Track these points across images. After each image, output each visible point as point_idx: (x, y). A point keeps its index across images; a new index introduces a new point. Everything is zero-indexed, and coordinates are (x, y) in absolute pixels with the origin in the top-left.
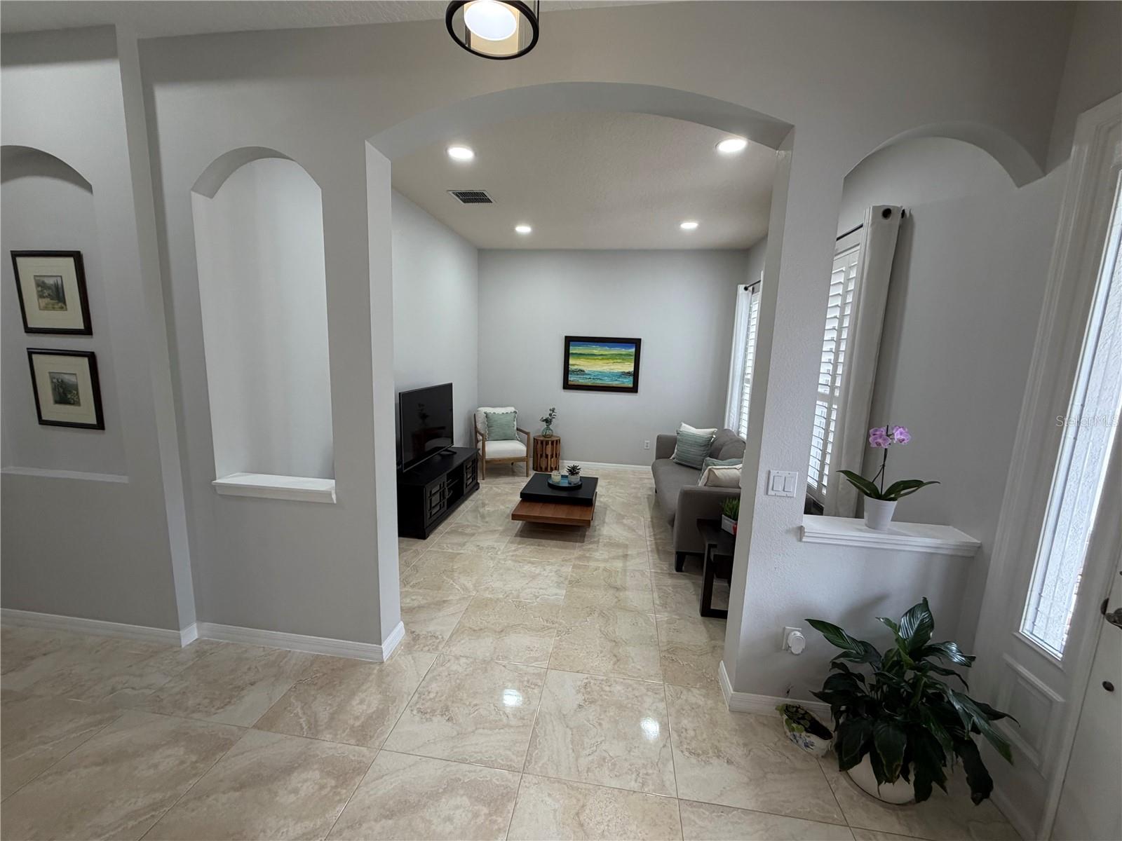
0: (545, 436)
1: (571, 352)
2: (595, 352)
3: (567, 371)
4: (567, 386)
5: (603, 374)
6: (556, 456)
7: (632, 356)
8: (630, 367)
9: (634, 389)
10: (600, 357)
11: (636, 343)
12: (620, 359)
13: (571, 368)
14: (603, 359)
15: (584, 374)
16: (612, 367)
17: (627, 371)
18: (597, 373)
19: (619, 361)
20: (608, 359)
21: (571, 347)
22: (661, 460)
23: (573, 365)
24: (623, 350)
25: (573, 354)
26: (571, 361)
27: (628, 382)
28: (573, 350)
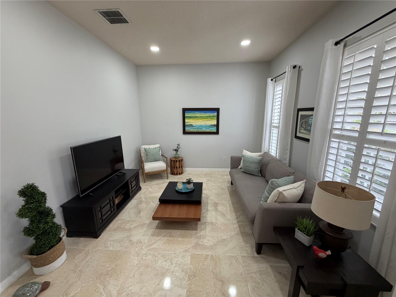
0: (175, 158)
1: (185, 116)
2: (197, 115)
3: (184, 125)
4: (185, 132)
5: (202, 126)
6: (181, 167)
7: (215, 116)
8: (215, 122)
9: (217, 133)
10: (200, 118)
11: (217, 110)
12: (210, 118)
13: (186, 124)
14: (201, 119)
15: (193, 127)
16: (206, 123)
17: (213, 124)
18: (199, 126)
19: (209, 119)
20: (204, 119)
21: (186, 114)
22: (234, 169)
23: (187, 122)
24: (211, 114)
25: (187, 117)
26: (186, 121)
27: (214, 129)
28: (186, 115)
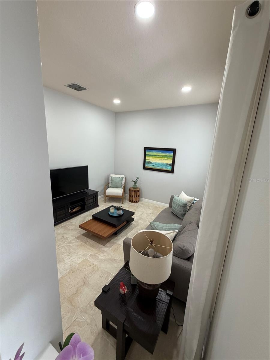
0: (134, 188)
1: (146, 154)
2: (156, 154)
3: (145, 162)
4: (145, 168)
5: (159, 164)
6: (137, 197)
7: (171, 156)
8: (170, 162)
9: (172, 172)
10: (158, 157)
11: (174, 151)
12: (166, 158)
13: (147, 161)
14: (159, 157)
15: (151, 164)
16: (163, 161)
17: (169, 163)
18: (156, 164)
19: (166, 159)
20: (161, 158)
21: (146, 152)
23: (147, 159)
24: (168, 154)
25: (147, 155)
26: (147, 158)
27: (169, 168)
28: (147, 153)
